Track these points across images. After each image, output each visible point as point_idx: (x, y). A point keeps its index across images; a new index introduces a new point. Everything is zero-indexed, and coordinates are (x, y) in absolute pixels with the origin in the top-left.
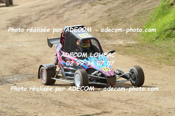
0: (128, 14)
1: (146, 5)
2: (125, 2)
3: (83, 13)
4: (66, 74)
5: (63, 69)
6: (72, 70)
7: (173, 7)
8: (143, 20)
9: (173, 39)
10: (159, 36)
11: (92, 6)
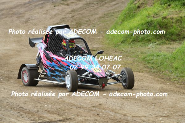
0: (92, 15)
1: (111, 6)
2: (90, 3)
3: (45, 14)
4: (51, 75)
5: (48, 70)
6: (58, 71)
7: (140, 10)
8: (108, 22)
9: (140, 44)
10: (125, 40)
11: (55, 6)
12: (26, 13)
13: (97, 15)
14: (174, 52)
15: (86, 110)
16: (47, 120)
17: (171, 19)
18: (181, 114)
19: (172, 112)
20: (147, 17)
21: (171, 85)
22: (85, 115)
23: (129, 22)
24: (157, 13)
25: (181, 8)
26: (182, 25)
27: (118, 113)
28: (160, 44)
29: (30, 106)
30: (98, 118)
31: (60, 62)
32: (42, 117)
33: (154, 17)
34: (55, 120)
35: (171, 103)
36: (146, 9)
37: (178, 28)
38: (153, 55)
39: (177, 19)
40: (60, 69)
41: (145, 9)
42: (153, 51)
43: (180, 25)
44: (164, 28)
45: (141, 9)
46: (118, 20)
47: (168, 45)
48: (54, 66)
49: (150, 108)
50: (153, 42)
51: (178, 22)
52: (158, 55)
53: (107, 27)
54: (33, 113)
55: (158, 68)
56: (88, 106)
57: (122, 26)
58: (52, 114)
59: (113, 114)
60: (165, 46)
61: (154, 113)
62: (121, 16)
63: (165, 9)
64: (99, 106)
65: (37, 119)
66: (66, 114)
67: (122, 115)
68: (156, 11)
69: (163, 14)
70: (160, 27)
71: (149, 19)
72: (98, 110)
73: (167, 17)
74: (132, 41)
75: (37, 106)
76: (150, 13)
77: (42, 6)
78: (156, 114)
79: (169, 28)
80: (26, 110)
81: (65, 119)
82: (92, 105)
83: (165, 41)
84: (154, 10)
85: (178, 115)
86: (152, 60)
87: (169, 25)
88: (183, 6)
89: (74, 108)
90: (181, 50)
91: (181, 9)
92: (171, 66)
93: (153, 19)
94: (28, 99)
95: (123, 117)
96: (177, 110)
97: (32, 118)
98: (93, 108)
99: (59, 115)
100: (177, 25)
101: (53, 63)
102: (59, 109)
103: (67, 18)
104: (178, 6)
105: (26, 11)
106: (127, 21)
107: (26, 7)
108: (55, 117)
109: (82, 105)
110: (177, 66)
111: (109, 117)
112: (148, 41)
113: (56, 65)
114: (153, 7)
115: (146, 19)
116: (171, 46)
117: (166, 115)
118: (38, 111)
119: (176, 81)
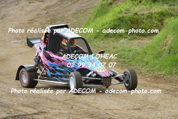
0: (66, 12)
1: (85, 3)
3: (20, 10)
4: (51, 75)
5: (49, 70)
6: (59, 71)
7: (112, 7)
8: (81, 18)
9: (112, 39)
10: (98, 36)
11: (30, 3)
12: (2, 9)
13: (71, 12)
14: (145, 47)
15: (60, 103)
16: (23, 114)
17: (142, 15)
18: (152, 107)
19: (142, 105)
20: (119, 13)
21: (142, 79)
22: (59, 108)
23: (102, 18)
24: (128, 9)
25: (151, 4)
26: (152, 21)
27: (91, 106)
28: (131, 40)
29: (6, 100)
30: (72, 111)
31: (61, 62)
32: (17, 110)
33: (125, 13)
34: (31, 113)
35: (142, 97)
36: (118, 6)
37: (149, 24)
38: (125, 50)
39: (148, 15)
40: (61, 69)
41: (116, 6)
42: (124, 46)
43: (151, 21)
44: (135, 24)
45: (113, 5)
46: (91, 16)
47: (139, 40)
48: (55, 66)
49: (122, 102)
50: (124, 38)
51: (149, 18)
52: (129, 50)
53: (80, 23)
54: (9, 107)
55: (130, 62)
56: (62, 100)
57: (95, 22)
58: (28, 107)
59: (86, 107)
60: (136, 41)
61: (126, 106)
62: (93, 12)
63: (136, 6)
64: (73, 99)
65: (13, 112)
66: (41, 107)
67: (95, 109)
68: (128, 7)
69: (134, 10)
70: (132, 23)
71: (121, 15)
72: (72, 103)
73: (138, 13)
74: (104, 37)
75: (13, 99)
76: (122, 9)
77: (18, 3)
78: (127, 107)
79: (140, 24)
80: (3, 103)
81: (40, 112)
82: (66, 98)
83: (136, 36)
84: (125, 6)
85: (149, 108)
86: (124, 54)
87: (140, 21)
88: (154, 3)
89: (49, 102)
90: (151, 45)
91: (151, 6)
92: (142, 60)
93: (125, 15)
94: (4, 93)
95: (96, 110)
96: (148, 103)
97: (8, 112)
98: (67, 102)
99: (34, 108)
100: (148, 21)
101: (54, 63)
102: (35, 102)
103: (42, 14)
104: (148, 2)
105: (2, 8)
106: (99, 17)
107: (2, 4)
108: (30, 110)
109: (57, 98)
110: (147, 60)
111: (83, 110)
112: (120, 36)
113: (57, 65)
114: (125, 4)
115: (118, 15)
116: (142, 42)
117: (137, 108)
118: (14, 105)
119: (147, 75)
